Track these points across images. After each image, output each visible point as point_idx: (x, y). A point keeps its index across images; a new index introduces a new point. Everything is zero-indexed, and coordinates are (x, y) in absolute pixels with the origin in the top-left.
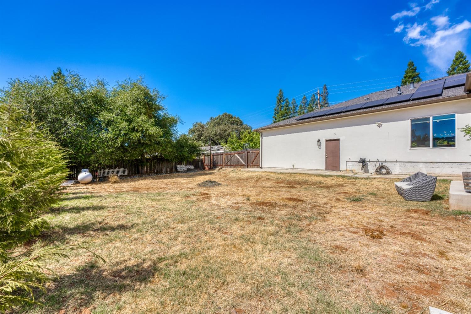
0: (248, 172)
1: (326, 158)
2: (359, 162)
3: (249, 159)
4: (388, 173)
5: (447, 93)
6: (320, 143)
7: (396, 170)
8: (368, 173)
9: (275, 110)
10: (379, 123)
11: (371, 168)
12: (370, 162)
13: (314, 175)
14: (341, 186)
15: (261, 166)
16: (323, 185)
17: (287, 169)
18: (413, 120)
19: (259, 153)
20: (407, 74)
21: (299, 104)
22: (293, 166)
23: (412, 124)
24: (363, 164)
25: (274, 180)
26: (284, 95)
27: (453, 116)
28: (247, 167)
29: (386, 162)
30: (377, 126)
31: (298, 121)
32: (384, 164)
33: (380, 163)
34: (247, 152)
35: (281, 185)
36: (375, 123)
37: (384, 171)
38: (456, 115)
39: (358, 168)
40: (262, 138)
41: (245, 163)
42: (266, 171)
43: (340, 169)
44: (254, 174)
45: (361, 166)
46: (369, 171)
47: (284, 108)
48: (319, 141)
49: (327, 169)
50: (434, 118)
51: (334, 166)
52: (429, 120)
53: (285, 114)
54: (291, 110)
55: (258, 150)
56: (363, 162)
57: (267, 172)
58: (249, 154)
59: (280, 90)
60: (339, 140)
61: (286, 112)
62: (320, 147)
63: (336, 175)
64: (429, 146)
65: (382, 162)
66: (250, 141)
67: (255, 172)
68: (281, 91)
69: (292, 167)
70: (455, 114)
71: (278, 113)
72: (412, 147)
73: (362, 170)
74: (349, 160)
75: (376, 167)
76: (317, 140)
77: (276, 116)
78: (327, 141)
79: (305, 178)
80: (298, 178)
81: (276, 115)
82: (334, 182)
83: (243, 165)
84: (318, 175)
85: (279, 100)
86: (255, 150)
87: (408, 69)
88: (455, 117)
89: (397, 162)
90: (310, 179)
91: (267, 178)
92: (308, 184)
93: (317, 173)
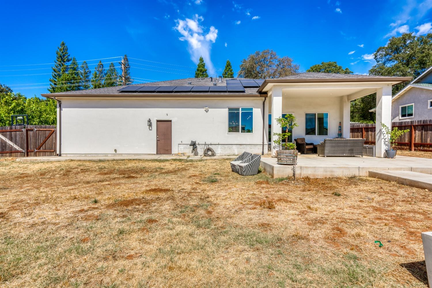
0: (33, 162)
1: (157, 140)
2: (191, 145)
3: (32, 141)
4: (213, 155)
5: (248, 91)
6: (151, 123)
7: (219, 151)
8: (197, 155)
9: (54, 71)
10: (206, 108)
11: (201, 151)
12: (199, 144)
13: (147, 160)
14: (184, 169)
15: (58, 152)
16: (166, 170)
17: (106, 155)
18: (230, 109)
19: (54, 132)
20: (199, 68)
21: (93, 70)
22: (115, 150)
23: (229, 112)
24: (193, 147)
25: (95, 171)
26: (69, 52)
27: (252, 109)
28: (28, 156)
29: (211, 144)
30: (205, 110)
31: (121, 94)
32: (210, 146)
33: (207, 145)
34: (27, 131)
35: (112, 176)
36: (203, 108)
37: (210, 153)
38: (254, 109)
39: (188, 151)
40: (61, 110)
41: (21, 147)
42: (72, 159)
43: (172, 153)
44: (50, 165)
45: (192, 149)
46: (198, 153)
47: (70, 71)
48: (149, 121)
49: (159, 153)
50: (242, 109)
51: (165, 150)
52: (239, 110)
53: (71, 80)
54: (81, 76)
55: (53, 128)
56: (194, 145)
57: (74, 160)
58: (31, 133)
59: (61, 43)
60: (171, 121)
61: (74, 77)
62: (151, 128)
63: (172, 159)
64: (239, 131)
65: (208, 145)
66: (18, 112)
67: (51, 162)
68: (63, 44)
69: (114, 152)
70: (252, 108)
71: (59, 76)
72: (229, 132)
73: (192, 152)
74: (181, 143)
75: (205, 149)
76: (148, 119)
77: (56, 80)
78: (158, 121)
79: (140, 165)
80: (130, 165)
81: (56, 78)
82: (173, 166)
83: (17, 152)
84: (153, 160)
85: (61, 57)
86: (45, 128)
87: (199, 63)
88: (252, 110)
89: (219, 144)
90: (146, 165)
91: (82, 169)
92: (147, 172)
93: (151, 158)
